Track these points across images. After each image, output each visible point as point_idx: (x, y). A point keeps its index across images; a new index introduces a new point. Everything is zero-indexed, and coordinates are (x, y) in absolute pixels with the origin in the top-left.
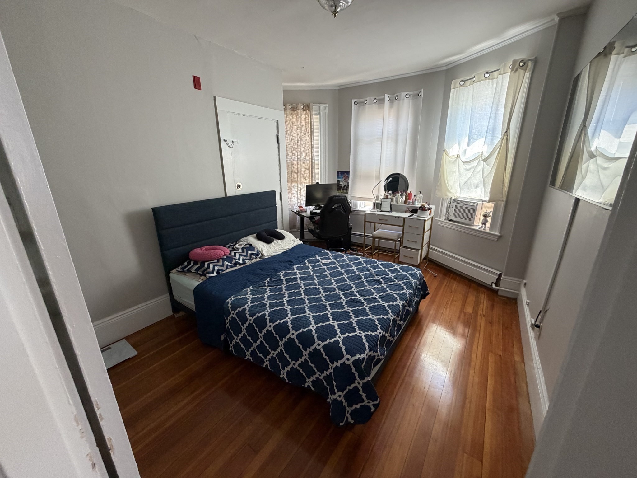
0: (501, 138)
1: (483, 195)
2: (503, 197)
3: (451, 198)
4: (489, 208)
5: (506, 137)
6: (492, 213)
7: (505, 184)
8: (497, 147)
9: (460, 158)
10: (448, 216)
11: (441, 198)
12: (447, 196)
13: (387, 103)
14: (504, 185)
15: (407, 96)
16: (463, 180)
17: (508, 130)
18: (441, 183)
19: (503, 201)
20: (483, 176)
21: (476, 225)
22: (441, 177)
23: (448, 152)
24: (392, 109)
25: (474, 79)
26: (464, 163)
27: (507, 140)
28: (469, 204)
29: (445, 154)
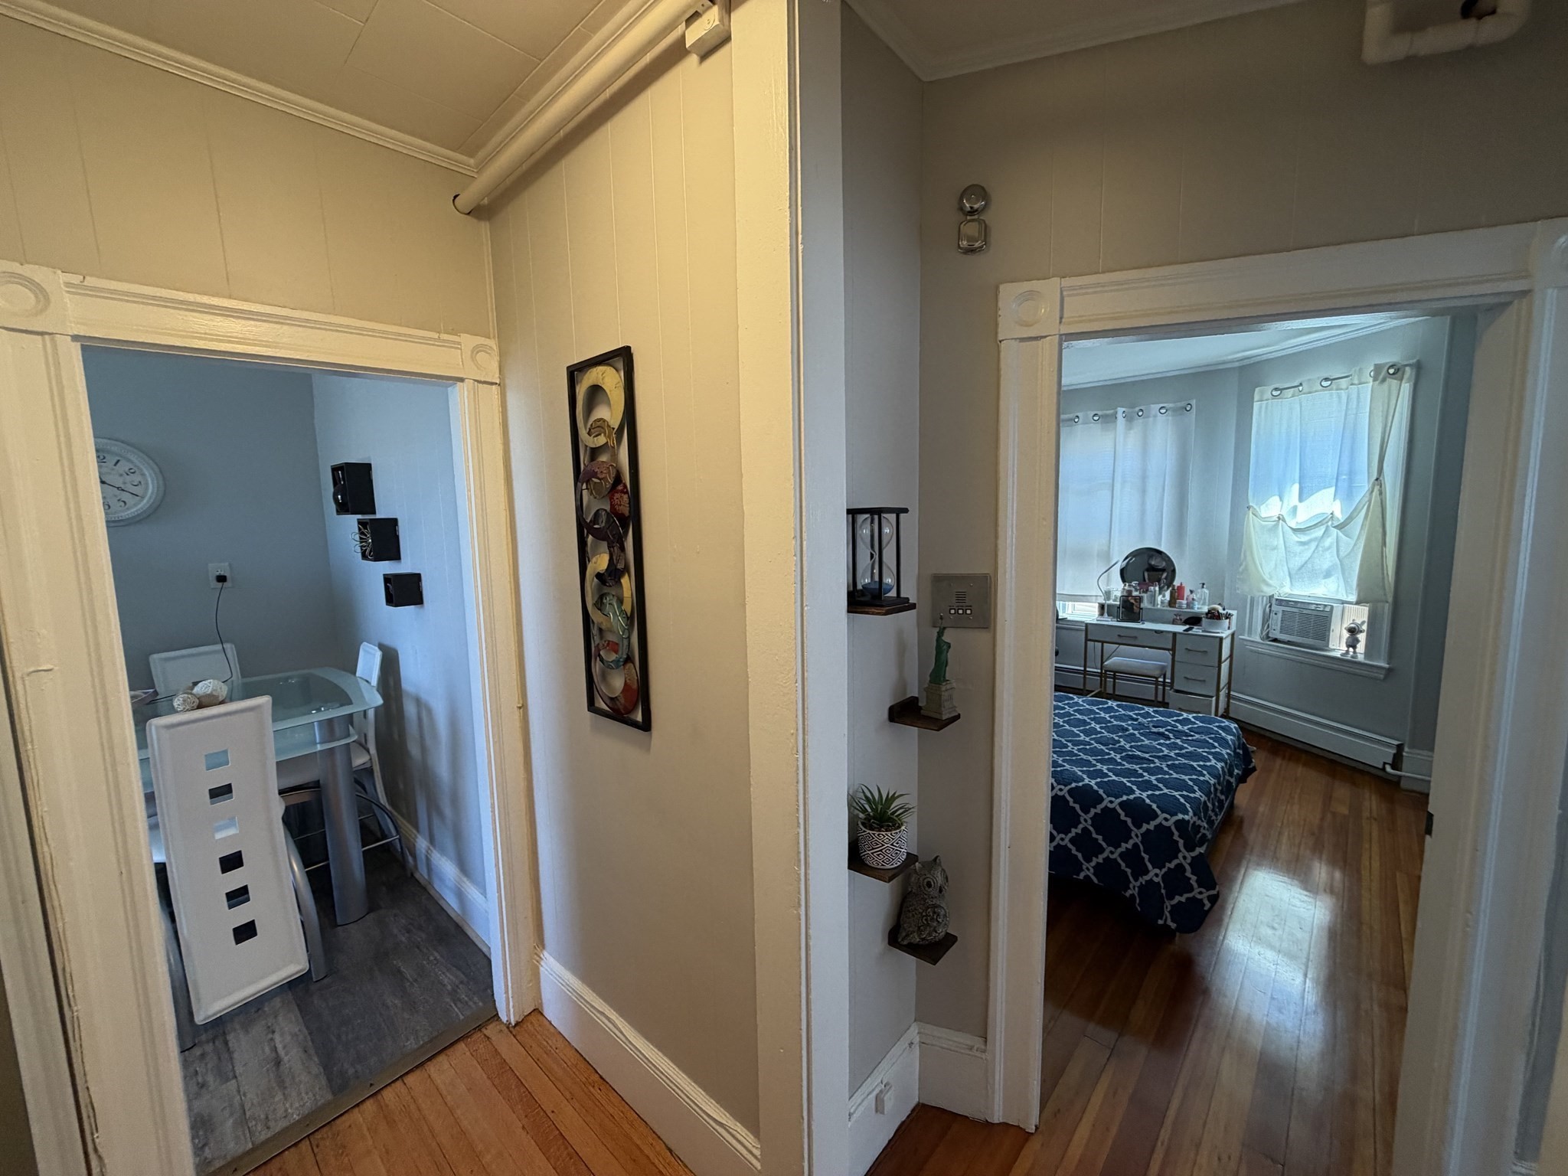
0: (1369, 489)
1: (1342, 590)
2: (1385, 595)
3: (1271, 597)
4: (1360, 615)
5: (1377, 488)
6: (1366, 625)
7: (1387, 571)
8: (1362, 506)
9: (1284, 521)
10: (1268, 632)
11: (1249, 597)
12: (1262, 592)
13: (1121, 421)
14: (1385, 572)
15: (1163, 411)
16: (1297, 562)
17: (1380, 476)
18: (1246, 566)
19: (1387, 602)
20: (1338, 557)
21: (1334, 649)
22: (1245, 557)
23: (1258, 509)
24: (1132, 432)
25: (1301, 388)
26: (1295, 530)
27: (1381, 493)
28: (1313, 607)
29: (1251, 514)
